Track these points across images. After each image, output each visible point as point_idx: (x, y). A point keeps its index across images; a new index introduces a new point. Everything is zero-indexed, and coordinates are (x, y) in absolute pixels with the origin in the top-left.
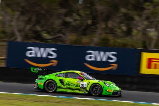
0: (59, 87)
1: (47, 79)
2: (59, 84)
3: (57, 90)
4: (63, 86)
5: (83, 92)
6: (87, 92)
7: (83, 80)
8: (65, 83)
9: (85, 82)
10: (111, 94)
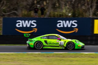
0: (45, 46)
1: (36, 41)
2: (44, 44)
3: (44, 48)
4: (47, 45)
5: (62, 48)
6: (64, 48)
7: (60, 40)
8: (48, 43)
9: (62, 41)
10: (80, 48)
